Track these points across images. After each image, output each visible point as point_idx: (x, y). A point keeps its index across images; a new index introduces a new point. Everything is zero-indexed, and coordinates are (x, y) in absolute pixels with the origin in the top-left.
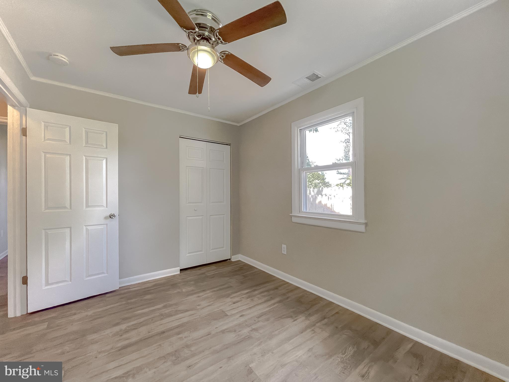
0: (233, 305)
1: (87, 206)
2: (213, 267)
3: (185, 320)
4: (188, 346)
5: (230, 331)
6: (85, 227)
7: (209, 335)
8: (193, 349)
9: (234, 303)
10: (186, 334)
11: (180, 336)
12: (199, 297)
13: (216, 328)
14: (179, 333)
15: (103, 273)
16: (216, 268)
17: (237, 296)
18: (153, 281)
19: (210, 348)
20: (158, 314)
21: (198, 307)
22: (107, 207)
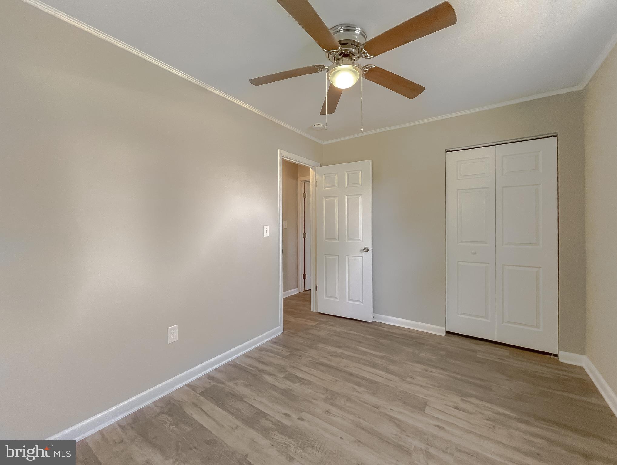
0: (453, 409)
1: (349, 239)
2: (505, 352)
3: (378, 379)
4: (349, 399)
5: (399, 426)
6: (347, 257)
7: (376, 408)
8: (348, 404)
9: (457, 408)
10: (361, 389)
11: (357, 387)
12: (426, 370)
13: (391, 409)
14: (359, 385)
15: (359, 301)
16: (508, 354)
17: (476, 405)
18: (405, 330)
19: (359, 418)
20: (369, 359)
21: (408, 379)
22: (362, 241)
